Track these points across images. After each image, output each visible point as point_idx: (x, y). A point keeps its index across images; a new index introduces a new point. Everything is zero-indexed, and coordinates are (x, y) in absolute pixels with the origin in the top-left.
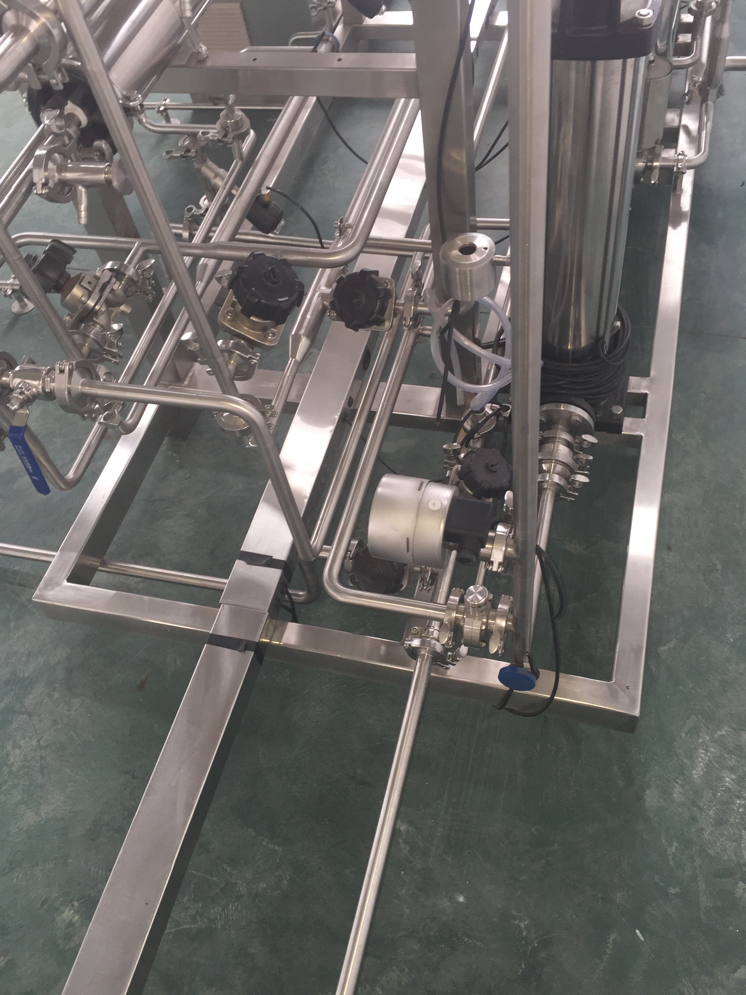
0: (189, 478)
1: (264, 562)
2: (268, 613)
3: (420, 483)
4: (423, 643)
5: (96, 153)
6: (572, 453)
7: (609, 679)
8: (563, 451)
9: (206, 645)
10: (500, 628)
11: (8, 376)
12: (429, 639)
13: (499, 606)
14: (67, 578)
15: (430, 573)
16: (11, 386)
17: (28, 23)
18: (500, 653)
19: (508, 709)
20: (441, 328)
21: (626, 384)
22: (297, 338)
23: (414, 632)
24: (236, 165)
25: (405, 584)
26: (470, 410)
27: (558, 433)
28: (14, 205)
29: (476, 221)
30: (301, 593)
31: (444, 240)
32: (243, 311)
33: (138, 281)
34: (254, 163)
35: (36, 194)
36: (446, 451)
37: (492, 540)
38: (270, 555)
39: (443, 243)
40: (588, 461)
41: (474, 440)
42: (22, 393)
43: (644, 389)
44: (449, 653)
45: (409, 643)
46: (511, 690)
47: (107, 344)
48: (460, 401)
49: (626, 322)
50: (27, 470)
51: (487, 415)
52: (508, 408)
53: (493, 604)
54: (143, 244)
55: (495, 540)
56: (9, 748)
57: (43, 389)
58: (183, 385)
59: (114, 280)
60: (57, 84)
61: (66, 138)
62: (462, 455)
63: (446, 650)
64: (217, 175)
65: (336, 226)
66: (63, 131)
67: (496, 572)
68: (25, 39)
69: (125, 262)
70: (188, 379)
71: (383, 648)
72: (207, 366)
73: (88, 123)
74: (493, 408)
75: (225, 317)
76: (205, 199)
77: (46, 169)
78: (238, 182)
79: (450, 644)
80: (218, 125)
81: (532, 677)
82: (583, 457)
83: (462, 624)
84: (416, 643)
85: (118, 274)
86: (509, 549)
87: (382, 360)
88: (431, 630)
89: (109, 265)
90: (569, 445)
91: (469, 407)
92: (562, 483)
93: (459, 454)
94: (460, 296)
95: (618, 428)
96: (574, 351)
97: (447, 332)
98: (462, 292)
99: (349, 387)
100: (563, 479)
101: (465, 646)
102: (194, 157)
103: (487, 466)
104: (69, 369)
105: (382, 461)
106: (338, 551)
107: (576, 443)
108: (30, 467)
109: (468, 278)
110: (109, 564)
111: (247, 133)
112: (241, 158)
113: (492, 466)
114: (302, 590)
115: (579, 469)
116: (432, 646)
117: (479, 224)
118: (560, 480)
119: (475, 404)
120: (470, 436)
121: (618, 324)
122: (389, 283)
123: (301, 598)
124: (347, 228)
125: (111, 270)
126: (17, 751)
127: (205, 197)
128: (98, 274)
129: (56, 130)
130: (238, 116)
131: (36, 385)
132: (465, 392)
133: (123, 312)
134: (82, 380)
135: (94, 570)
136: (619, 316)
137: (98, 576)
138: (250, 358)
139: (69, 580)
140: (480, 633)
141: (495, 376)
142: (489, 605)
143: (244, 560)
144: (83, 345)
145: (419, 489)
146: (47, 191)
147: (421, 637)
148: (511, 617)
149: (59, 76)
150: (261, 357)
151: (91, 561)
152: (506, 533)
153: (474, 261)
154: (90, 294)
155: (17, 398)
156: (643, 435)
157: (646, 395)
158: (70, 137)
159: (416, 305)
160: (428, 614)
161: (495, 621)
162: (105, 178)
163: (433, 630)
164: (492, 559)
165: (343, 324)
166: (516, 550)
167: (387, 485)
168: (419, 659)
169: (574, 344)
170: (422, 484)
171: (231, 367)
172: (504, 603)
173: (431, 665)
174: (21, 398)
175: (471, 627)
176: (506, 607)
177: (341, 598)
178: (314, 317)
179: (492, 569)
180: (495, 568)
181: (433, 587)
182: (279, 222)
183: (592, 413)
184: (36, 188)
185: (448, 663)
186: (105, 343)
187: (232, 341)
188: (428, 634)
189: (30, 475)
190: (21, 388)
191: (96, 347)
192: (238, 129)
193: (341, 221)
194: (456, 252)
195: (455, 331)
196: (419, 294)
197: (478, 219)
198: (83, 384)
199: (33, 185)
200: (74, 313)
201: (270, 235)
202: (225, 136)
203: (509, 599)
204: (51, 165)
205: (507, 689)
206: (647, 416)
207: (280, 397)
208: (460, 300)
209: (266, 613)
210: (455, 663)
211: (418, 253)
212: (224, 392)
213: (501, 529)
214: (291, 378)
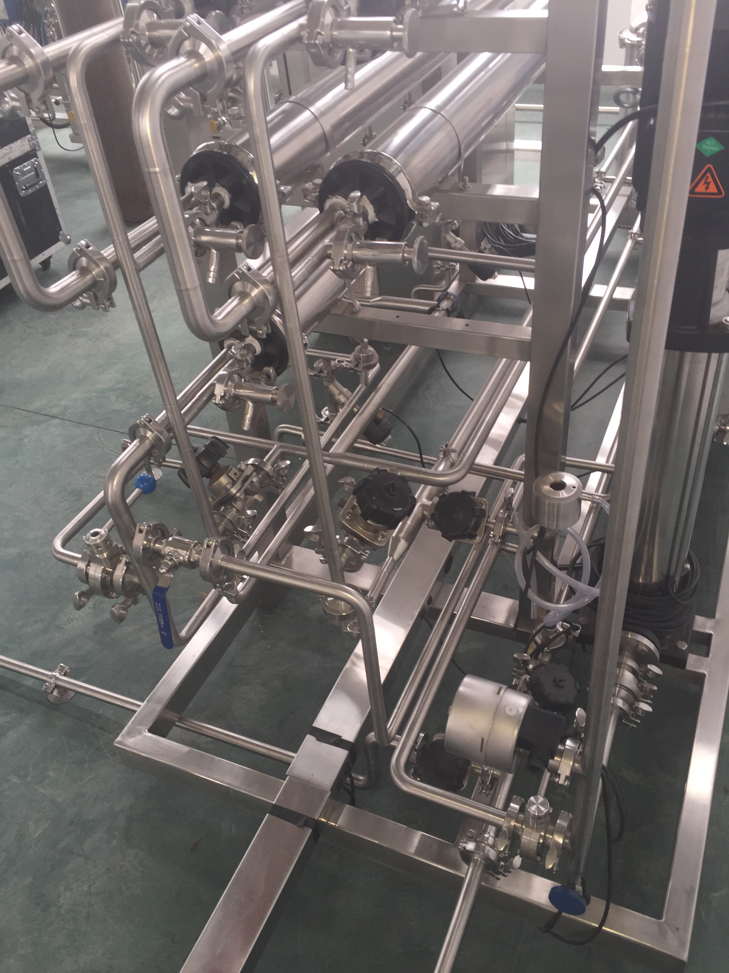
0: (270, 649)
1: (332, 741)
2: (330, 792)
3: (498, 687)
4: (477, 847)
5: (264, 376)
6: (637, 681)
7: (659, 917)
8: (628, 678)
9: (267, 815)
10: (557, 843)
11: (161, 543)
12: (483, 845)
13: (558, 822)
14: (148, 727)
15: (490, 777)
16: (163, 552)
17: (252, 290)
18: (555, 869)
19: (553, 934)
20: (526, 548)
21: (692, 622)
22: (397, 540)
23: (469, 835)
24: (361, 388)
25: (465, 784)
26: (542, 625)
27: (624, 659)
28: (195, 410)
29: (565, 459)
30: (361, 778)
31: (537, 475)
32: (362, 515)
33: (273, 476)
34: (376, 389)
35: (215, 404)
36: (516, 660)
37: (561, 754)
38: (340, 735)
39: (536, 478)
40: (652, 691)
41: (543, 653)
42: (171, 560)
43: (709, 629)
44: (502, 863)
45: (464, 845)
46: (560, 913)
47: (240, 526)
48: (533, 614)
49: (695, 568)
50: (159, 625)
51: (558, 632)
52: (578, 628)
53: (552, 818)
54: (281, 447)
55: (564, 754)
56: (62, 888)
57: (189, 558)
58: (280, 564)
59: (255, 474)
60: (263, 334)
61: (245, 364)
62: (531, 666)
63: (499, 859)
64: (341, 393)
65: (441, 449)
66: (244, 358)
67: (561, 785)
68: (247, 301)
69: (265, 460)
70: (285, 559)
71: (435, 846)
72: (321, 555)
73: (262, 352)
74: (564, 626)
75: (344, 516)
76: (326, 410)
77: (226, 385)
78: (361, 401)
79: (506, 852)
80: (351, 357)
81: (583, 901)
82: (647, 685)
83: (520, 833)
84: (471, 846)
85: (257, 468)
86: (576, 765)
87: (469, 568)
88: (486, 835)
89: (251, 461)
90: (633, 672)
91: (542, 621)
92: (625, 708)
93: (528, 664)
94: (546, 523)
95: (682, 663)
96: (644, 586)
97: (532, 553)
98: (548, 520)
99: (430, 588)
100: (627, 705)
101: (520, 856)
102: (325, 377)
103: (555, 681)
104: (215, 545)
105: (454, 663)
106: (408, 741)
107: (641, 671)
108: (162, 623)
109: (556, 510)
110: (186, 721)
111: (374, 365)
112: (366, 384)
113: (560, 681)
114: (362, 775)
115: (643, 697)
116: (486, 852)
117: (568, 462)
118: (624, 705)
119: (548, 620)
120: (539, 649)
121: (688, 566)
122: (484, 504)
123: (361, 783)
124: (451, 452)
125: (252, 465)
126: (68, 894)
127: (325, 408)
128: (243, 467)
129: (239, 357)
130: (370, 351)
131: (184, 555)
132: (538, 606)
133: (256, 500)
134: (222, 556)
135: (171, 724)
136: (689, 560)
137: (174, 731)
138: (361, 554)
139: (151, 731)
140: (537, 846)
141: (568, 598)
142: (548, 818)
143: (313, 736)
144: (220, 524)
145: (498, 693)
146: (223, 402)
147: (476, 841)
148: (569, 835)
149: (265, 328)
150: (370, 555)
151: (171, 716)
152: (575, 748)
153: (561, 496)
154: (234, 483)
155: (167, 563)
156: (706, 673)
157: (711, 635)
158: (248, 364)
159: (506, 525)
160: (487, 818)
161: (553, 836)
162: (272, 398)
163: (488, 836)
164: (559, 772)
165: (439, 533)
166: (583, 766)
167: (468, 686)
168: (472, 864)
169: (644, 579)
170: (500, 689)
171: (343, 560)
172: (562, 819)
173: (483, 872)
174: (170, 563)
175: (529, 838)
176: (565, 824)
177: (404, 788)
178: (413, 524)
179: (559, 781)
180: (561, 781)
181: (492, 792)
182: (386, 436)
183: (659, 645)
184: (215, 400)
185: (499, 873)
186: (238, 525)
187: (347, 538)
188: (482, 839)
189: (160, 629)
190: (171, 555)
191: (230, 527)
192: (368, 361)
193: (446, 446)
194: (547, 488)
195: (539, 553)
196: (509, 516)
197: (567, 458)
198: (223, 559)
199: (213, 395)
200: (216, 496)
201: (377, 445)
202: (357, 366)
203: (568, 816)
204: (230, 383)
205: (555, 910)
206: (710, 655)
207: (375, 589)
208: (546, 526)
209: (328, 792)
210: (506, 874)
211: (509, 480)
212: (333, 580)
213: (569, 743)
214: (387, 574)
